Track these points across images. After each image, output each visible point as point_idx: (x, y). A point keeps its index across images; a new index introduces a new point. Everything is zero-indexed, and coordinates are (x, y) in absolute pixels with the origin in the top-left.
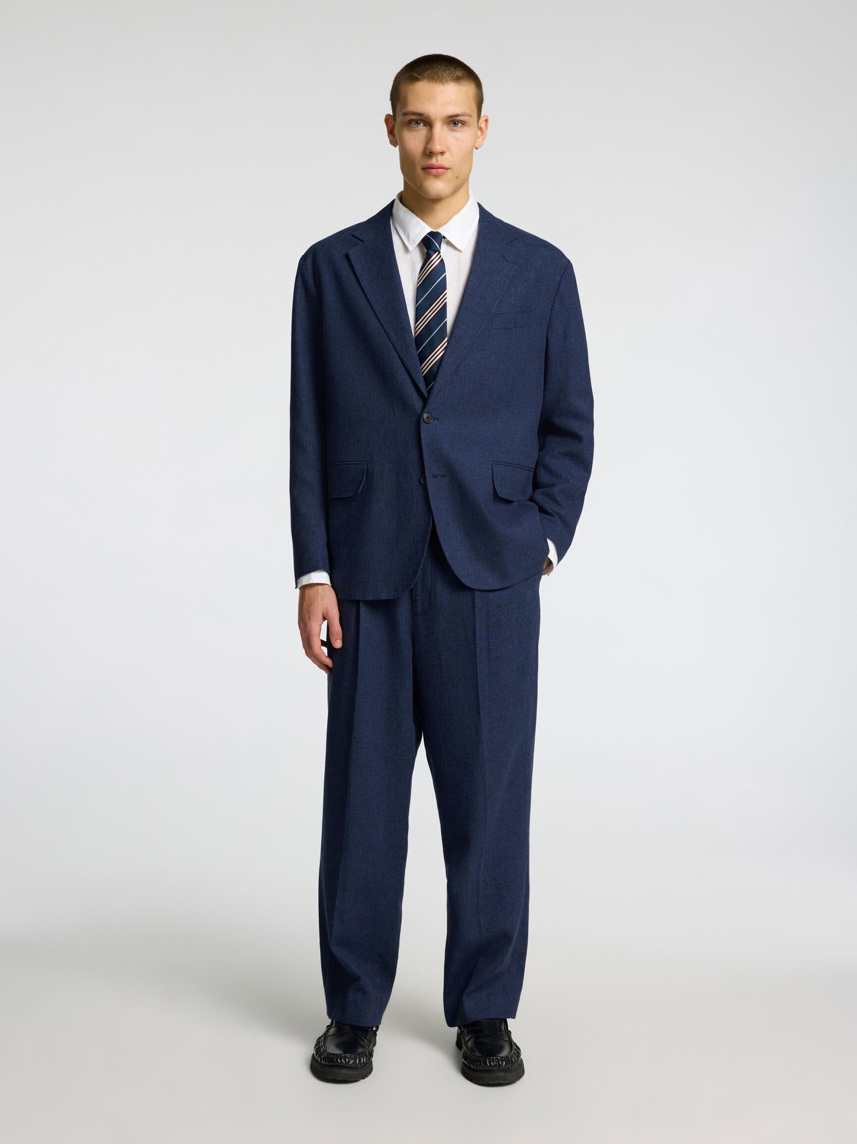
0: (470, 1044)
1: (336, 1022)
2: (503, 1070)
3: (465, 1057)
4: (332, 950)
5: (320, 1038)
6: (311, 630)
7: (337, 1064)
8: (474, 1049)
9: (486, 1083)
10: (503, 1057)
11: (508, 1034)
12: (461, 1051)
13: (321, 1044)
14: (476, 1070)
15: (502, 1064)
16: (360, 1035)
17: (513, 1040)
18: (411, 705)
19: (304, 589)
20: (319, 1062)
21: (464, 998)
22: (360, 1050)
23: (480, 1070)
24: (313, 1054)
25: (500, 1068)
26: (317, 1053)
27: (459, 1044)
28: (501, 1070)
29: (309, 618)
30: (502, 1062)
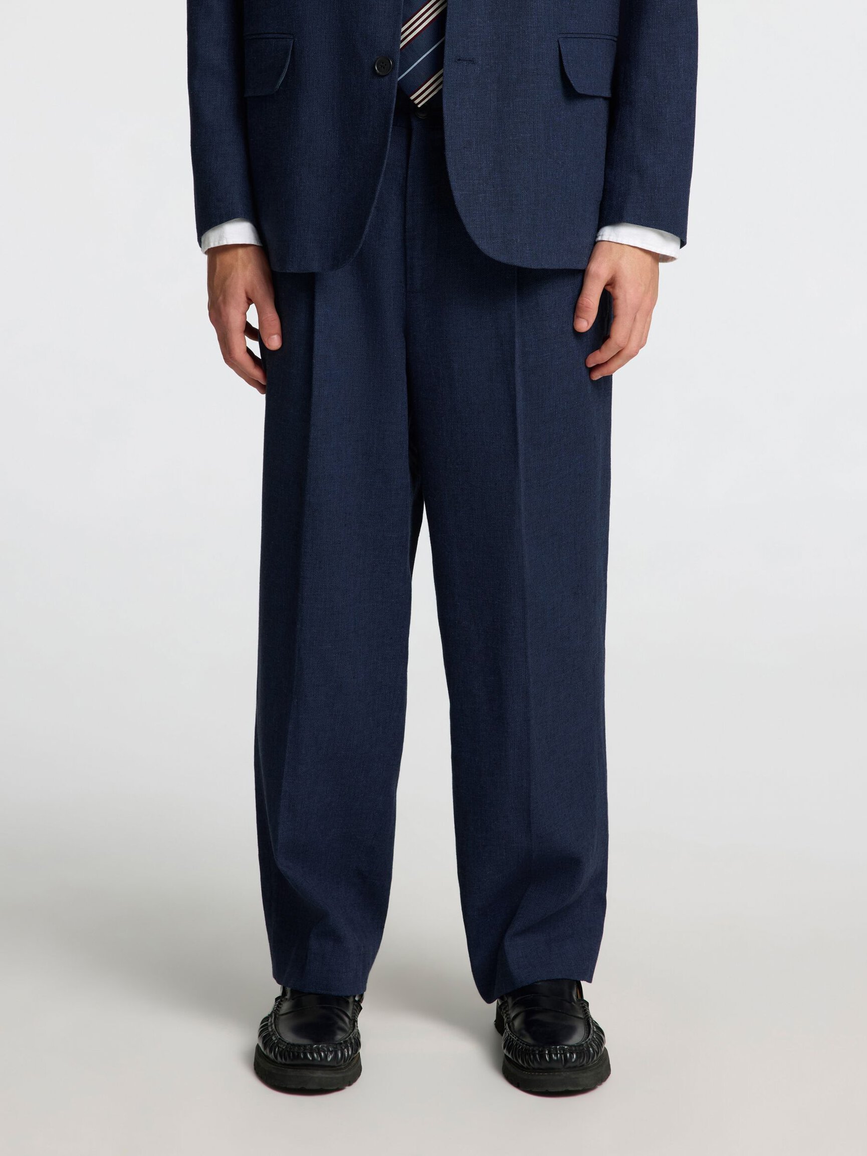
0: (517, 1023)
1: (292, 991)
2: (574, 1068)
3: (509, 1045)
4: (280, 867)
5: (266, 1019)
6: (227, 322)
7: (306, 1062)
8: (524, 1032)
9: (544, 1090)
10: (574, 1046)
11: (584, 1007)
12: (502, 1036)
13: (270, 1029)
14: (527, 1069)
15: (571, 1057)
16: (336, 1011)
17: (592, 1016)
18: (406, 447)
19: (214, 254)
20: (273, 1061)
21: (507, 943)
22: (340, 1036)
23: (534, 1069)
24: (258, 1046)
25: (568, 1065)
26: (265, 1045)
27: (499, 1025)
28: (569, 1067)
29: (225, 302)
30: (571, 1054)
